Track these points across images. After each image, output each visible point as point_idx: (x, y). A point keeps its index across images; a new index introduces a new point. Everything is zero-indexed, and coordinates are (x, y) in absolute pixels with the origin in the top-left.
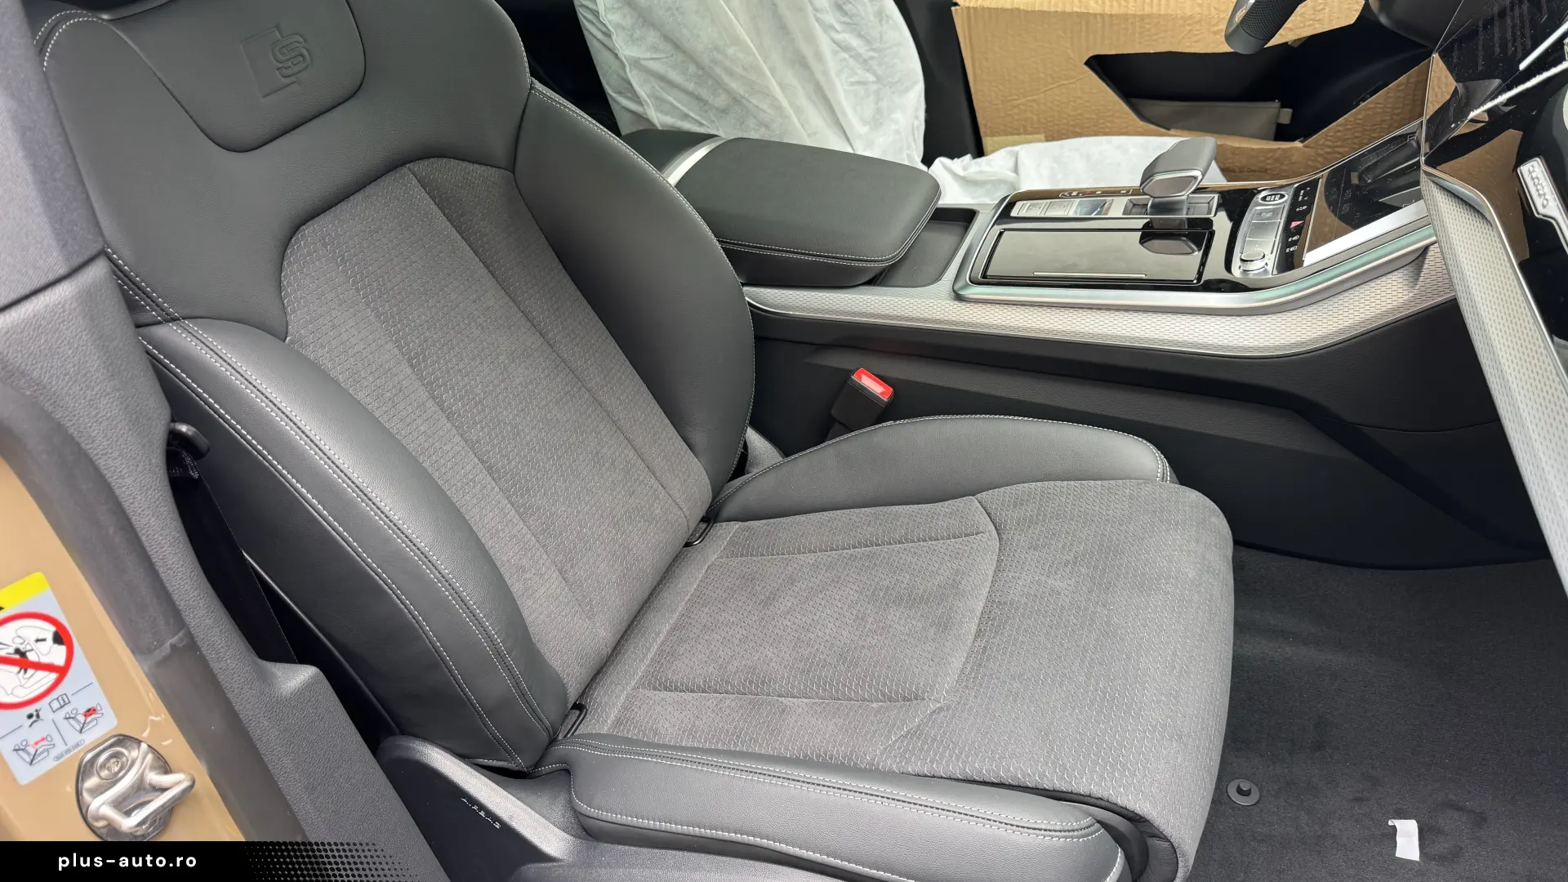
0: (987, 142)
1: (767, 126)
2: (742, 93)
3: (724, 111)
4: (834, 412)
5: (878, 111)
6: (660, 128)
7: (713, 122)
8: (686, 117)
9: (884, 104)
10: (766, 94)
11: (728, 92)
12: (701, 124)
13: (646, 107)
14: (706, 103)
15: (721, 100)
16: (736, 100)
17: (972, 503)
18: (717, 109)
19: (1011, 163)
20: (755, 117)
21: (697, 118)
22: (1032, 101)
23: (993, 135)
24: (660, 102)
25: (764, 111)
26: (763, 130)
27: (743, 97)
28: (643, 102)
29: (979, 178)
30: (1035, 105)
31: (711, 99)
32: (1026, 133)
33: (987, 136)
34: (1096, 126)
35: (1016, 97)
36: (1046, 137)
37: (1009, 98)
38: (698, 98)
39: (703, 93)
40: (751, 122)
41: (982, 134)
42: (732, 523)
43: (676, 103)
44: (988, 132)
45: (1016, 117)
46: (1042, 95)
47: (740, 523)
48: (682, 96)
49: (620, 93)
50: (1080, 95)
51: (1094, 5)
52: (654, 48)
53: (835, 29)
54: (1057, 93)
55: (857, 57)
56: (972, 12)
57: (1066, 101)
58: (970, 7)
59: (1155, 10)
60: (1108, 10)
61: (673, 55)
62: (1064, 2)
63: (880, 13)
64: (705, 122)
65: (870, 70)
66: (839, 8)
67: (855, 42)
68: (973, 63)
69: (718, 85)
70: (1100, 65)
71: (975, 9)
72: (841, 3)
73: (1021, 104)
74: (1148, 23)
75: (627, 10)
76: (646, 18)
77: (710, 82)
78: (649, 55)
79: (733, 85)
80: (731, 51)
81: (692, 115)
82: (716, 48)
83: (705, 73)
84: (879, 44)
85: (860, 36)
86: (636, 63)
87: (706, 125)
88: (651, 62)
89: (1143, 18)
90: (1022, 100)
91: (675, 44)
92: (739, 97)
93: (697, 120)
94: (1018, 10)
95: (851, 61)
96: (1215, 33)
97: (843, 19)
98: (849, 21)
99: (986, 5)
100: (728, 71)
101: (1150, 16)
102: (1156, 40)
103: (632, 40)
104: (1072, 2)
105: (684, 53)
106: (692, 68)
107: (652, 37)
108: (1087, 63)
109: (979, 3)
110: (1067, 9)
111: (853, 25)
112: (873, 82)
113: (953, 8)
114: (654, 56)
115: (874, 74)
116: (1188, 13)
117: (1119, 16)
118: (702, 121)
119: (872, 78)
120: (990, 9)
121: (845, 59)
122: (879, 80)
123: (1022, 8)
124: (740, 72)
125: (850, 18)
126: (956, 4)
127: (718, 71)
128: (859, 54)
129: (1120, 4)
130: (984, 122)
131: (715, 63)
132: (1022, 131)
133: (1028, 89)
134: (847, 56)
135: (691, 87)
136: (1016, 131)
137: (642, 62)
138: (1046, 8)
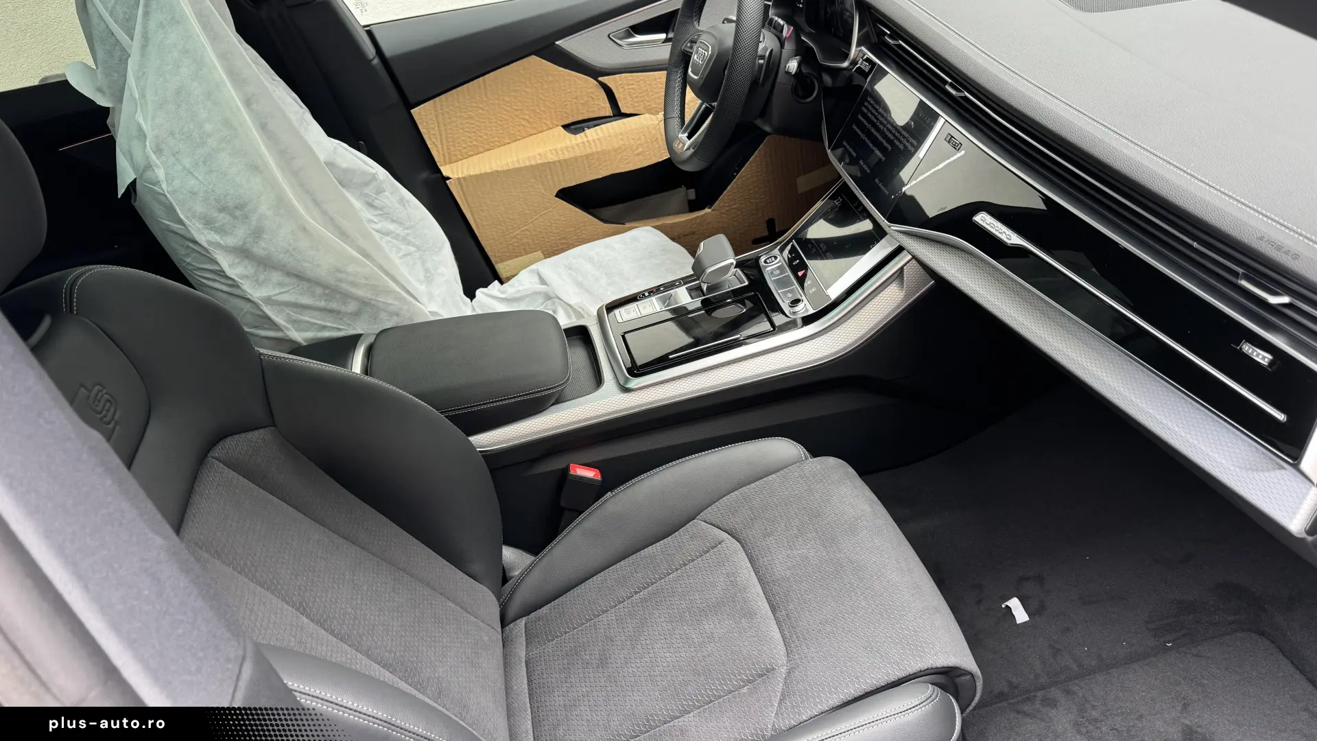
0: (501, 268)
1: (397, 315)
2: (370, 297)
3: (356, 314)
4: (563, 504)
5: (427, 270)
6: (305, 344)
7: (349, 324)
8: (324, 328)
9: (429, 265)
10: (390, 292)
11: (356, 299)
13: (286, 331)
14: (338, 312)
15: (352, 307)
16: (364, 303)
17: (698, 525)
18: (351, 314)
19: (536, 279)
20: (385, 311)
21: (334, 326)
22: (526, 230)
23: (502, 261)
24: (296, 323)
25: (391, 304)
26: (395, 318)
27: (370, 299)
28: (283, 329)
29: (518, 295)
30: (526, 232)
31: (343, 309)
32: (526, 253)
33: (497, 263)
35: (512, 231)
37: (507, 233)
38: (331, 311)
39: (334, 305)
40: (383, 315)
41: (494, 263)
42: (518, 621)
43: (312, 320)
44: (498, 259)
45: (516, 244)
46: (531, 225)
47: (524, 618)
48: (316, 313)
49: (255, 327)
50: (558, 217)
51: (551, 156)
52: (281, 284)
53: (375, 223)
54: (542, 220)
55: (397, 237)
56: (462, 180)
57: (549, 224)
58: (459, 178)
59: (594, 150)
60: (562, 157)
61: (298, 286)
62: (529, 158)
63: (402, 200)
64: (342, 327)
65: (408, 244)
66: (370, 205)
67: (392, 227)
68: (473, 216)
69: (346, 297)
70: (567, 194)
71: (464, 178)
72: (370, 201)
73: (517, 234)
74: (592, 159)
75: (246, 262)
76: (266, 264)
77: (338, 296)
78: (277, 291)
79: (360, 293)
80: (350, 269)
81: (329, 324)
82: (338, 270)
83: (331, 291)
84: (409, 223)
85: (393, 221)
86: (268, 300)
87: (344, 329)
88: (280, 296)
89: (587, 156)
90: (518, 232)
91: (299, 277)
92: (367, 300)
93: (334, 328)
94: (497, 172)
95: (395, 241)
96: (637, 155)
97: (376, 213)
98: (381, 213)
99: (472, 173)
100: (353, 284)
101: (592, 154)
102: (601, 169)
103: (259, 283)
104: (534, 157)
105: (309, 280)
106: (319, 290)
107: (276, 276)
108: (557, 196)
109: (466, 173)
110: (533, 163)
111: (385, 215)
112: (415, 251)
113: (447, 182)
114: (281, 291)
115: (414, 245)
116: (616, 146)
117: (570, 159)
118: (340, 327)
119: (413, 249)
120: (476, 176)
121: (389, 241)
122: (418, 248)
123: (499, 169)
124: (363, 281)
125: (381, 210)
126: (448, 178)
127: (344, 286)
128: (398, 235)
129: (569, 151)
130: (493, 254)
131: (340, 280)
132: (523, 253)
133: (519, 223)
134: (389, 239)
135: (322, 304)
136: (519, 254)
137: (274, 298)
138: (517, 166)
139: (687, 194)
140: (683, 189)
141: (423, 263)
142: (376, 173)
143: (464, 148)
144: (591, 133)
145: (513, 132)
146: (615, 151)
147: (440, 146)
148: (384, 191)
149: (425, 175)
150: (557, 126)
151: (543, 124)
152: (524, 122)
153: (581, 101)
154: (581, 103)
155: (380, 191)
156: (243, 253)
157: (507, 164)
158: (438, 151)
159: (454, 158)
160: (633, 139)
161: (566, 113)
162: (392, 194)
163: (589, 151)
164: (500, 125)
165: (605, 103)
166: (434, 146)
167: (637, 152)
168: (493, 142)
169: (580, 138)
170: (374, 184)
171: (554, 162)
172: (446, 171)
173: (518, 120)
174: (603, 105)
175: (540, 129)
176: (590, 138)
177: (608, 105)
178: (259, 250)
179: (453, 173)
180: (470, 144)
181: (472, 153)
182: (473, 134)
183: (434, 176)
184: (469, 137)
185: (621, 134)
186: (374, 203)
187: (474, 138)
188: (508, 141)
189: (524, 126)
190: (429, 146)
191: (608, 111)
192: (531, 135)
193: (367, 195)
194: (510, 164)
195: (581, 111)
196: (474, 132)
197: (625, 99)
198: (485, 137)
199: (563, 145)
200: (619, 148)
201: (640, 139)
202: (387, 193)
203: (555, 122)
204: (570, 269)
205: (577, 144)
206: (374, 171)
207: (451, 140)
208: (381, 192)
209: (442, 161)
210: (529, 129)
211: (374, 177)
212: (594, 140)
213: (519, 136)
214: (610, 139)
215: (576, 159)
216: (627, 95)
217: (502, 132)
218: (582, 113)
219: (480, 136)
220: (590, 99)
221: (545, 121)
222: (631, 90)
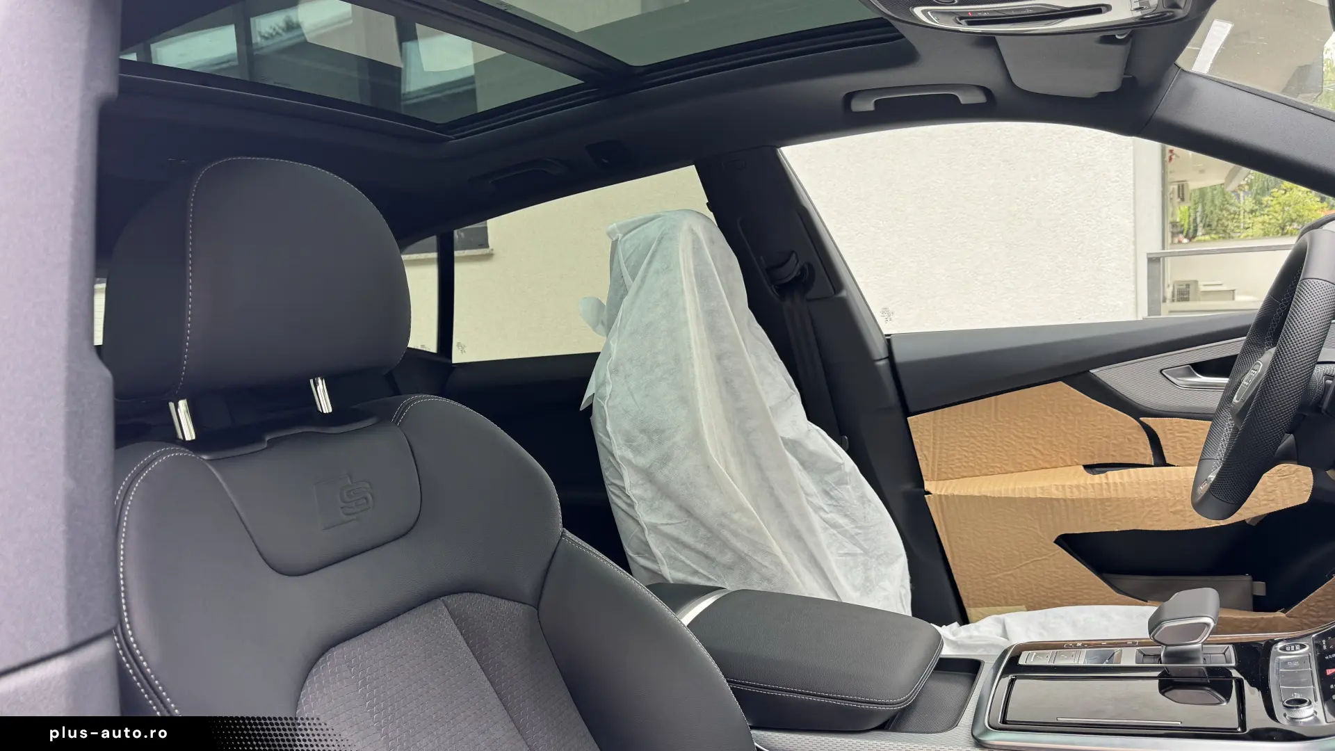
0: (970, 612)
1: (769, 580)
2: (746, 552)
3: (729, 568)
5: (867, 579)
6: (672, 582)
7: (719, 576)
8: (695, 573)
9: (873, 574)
10: (768, 552)
11: (734, 550)
12: (709, 579)
13: (660, 565)
14: (714, 560)
15: (728, 558)
16: (741, 558)
18: (724, 566)
19: (1000, 630)
20: (758, 572)
21: (705, 573)
22: (1011, 575)
23: (976, 606)
24: (673, 559)
25: (766, 567)
26: (766, 583)
27: (746, 555)
28: (659, 562)
29: (968, 642)
30: (1012, 579)
31: (719, 559)
32: (1007, 604)
33: (969, 607)
34: (1073, 598)
35: (994, 572)
36: (1026, 607)
37: (987, 573)
38: (706, 557)
39: (712, 552)
40: (755, 577)
41: (965, 605)
43: (688, 562)
44: (971, 602)
45: (996, 590)
46: (1018, 570)
48: (693, 555)
49: (638, 553)
50: (1054, 569)
51: (1056, 492)
52: (671, 516)
53: (825, 511)
54: (1032, 567)
55: (844, 533)
56: (943, 499)
57: (1042, 575)
58: (940, 495)
59: (1113, 495)
60: (1069, 496)
61: (686, 521)
62: (1027, 489)
63: (863, 498)
64: (712, 577)
65: (857, 544)
66: (826, 493)
67: (842, 521)
68: (949, 541)
69: (726, 545)
70: (1069, 542)
71: (946, 496)
72: (828, 489)
73: (999, 578)
74: (1109, 506)
75: (648, 485)
76: (664, 492)
77: (718, 543)
78: (665, 521)
79: (739, 545)
80: (736, 516)
81: (701, 571)
82: (724, 514)
83: (713, 535)
84: (863, 523)
85: (846, 515)
86: (654, 528)
87: (714, 580)
88: (667, 527)
89: (1102, 501)
90: (1000, 575)
91: (688, 512)
92: (743, 554)
93: (705, 576)
94: (986, 497)
95: (840, 536)
96: (1174, 513)
97: (830, 502)
98: (835, 503)
99: (956, 493)
100: (736, 534)
101: (1109, 500)
102: (1120, 520)
103: (652, 509)
104: (1035, 489)
105: (696, 519)
106: (702, 532)
107: (669, 507)
108: (1056, 542)
109: (950, 492)
110: (1032, 495)
111: (840, 507)
112: (861, 554)
113: (926, 496)
114: (670, 522)
115: (861, 547)
116: (1145, 496)
117: (1080, 500)
118: (710, 576)
119: (859, 551)
120: (960, 497)
121: (834, 535)
122: (866, 552)
123: (989, 495)
124: (745, 533)
125: (836, 501)
126: (928, 493)
127: (726, 534)
128: (846, 531)
129: (1079, 490)
130: (966, 594)
131: (723, 526)
132: (1003, 602)
133: (1004, 564)
134: (835, 532)
135: (700, 546)
136: (997, 603)
137: (659, 527)
138: (1011, 495)
139: (1252, 588)
140: (1248, 578)
141: (866, 569)
142: (843, 464)
143: (957, 467)
144: (1113, 475)
145: (1019, 461)
146: (1142, 501)
147: (930, 459)
148: (847, 484)
149: (908, 487)
150: (1078, 464)
151: (1059, 459)
152: (1034, 452)
153: (1115, 442)
154: (1113, 444)
155: (841, 482)
156: (648, 475)
157: (1000, 492)
158: (927, 465)
159: (944, 476)
160: (1170, 492)
161: (1093, 452)
162: (853, 488)
163: (1106, 495)
164: (1005, 450)
165: (1146, 449)
166: (925, 459)
167: (1173, 509)
168: (992, 467)
169: (1098, 479)
170: (837, 473)
171: (1058, 500)
172: (928, 486)
173: (1027, 448)
174: (1143, 451)
175: (1054, 464)
176: (1111, 481)
177: (1150, 451)
178: (660, 476)
179: (936, 490)
180: (964, 464)
181: (965, 474)
182: (971, 454)
183: (918, 490)
184: (966, 457)
185: (1155, 483)
186: (832, 493)
187: (971, 459)
188: (1012, 470)
189: (1035, 457)
190: (919, 457)
191: (1149, 457)
192: (1042, 468)
193: (826, 483)
194: (1003, 492)
195: (1112, 453)
196: (973, 453)
197: (1174, 447)
198: (985, 460)
199: (1075, 482)
200: (1149, 500)
201: (1180, 494)
202: (848, 487)
203: (1075, 460)
204: (1043, 628)
205: (1093, 485)
206: (841, 461)
207: (945, 455)
208: (842, 484)
209: (930, 476)
210: (1040, 462)
211: (839, 467)
212: (1115, 484)
213: (1026, 466)
214: (1137, 486)
215: (1087, 501)
216: (1178, 443)
217: (1006, 458)
218: (1113, 456)
219: (979, 458)
220: (1127, 441)
221: (1062, 456)
222: (1184, 439)
